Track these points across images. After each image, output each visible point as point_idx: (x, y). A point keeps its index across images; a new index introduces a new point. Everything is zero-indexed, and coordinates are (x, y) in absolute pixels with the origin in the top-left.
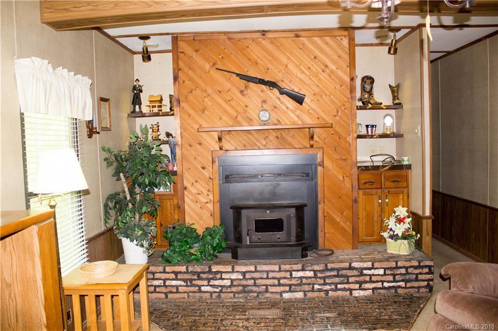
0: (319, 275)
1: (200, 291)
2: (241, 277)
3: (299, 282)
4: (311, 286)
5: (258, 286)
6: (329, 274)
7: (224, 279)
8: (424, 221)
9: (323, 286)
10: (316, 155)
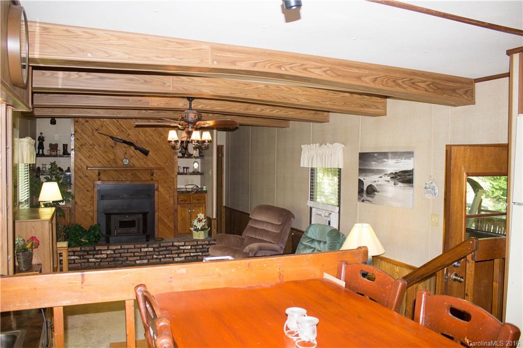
0: (156, 250)
1: (88, 262)
2: (113, 253)
3: (145, 254)
4: (152, 256)
5: (122, 257)
6: (161, 249)
7: (102, 254)
8: (213, 221)
9: (158, 256)
10: (154, 185)
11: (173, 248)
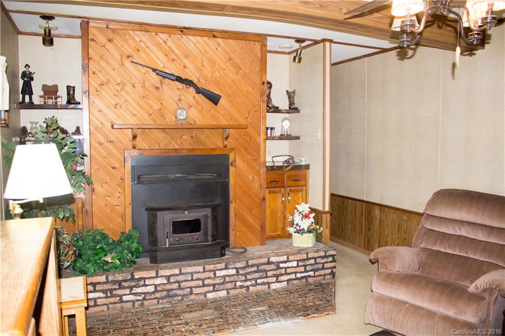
0: (241, 272)
2: (166, 282)
3: (222, 281)
4: (234, 283)
5: (183, 289)
7: (147, 285)
9: (244, 283)
10: (229, 155)
11: (268, 267)
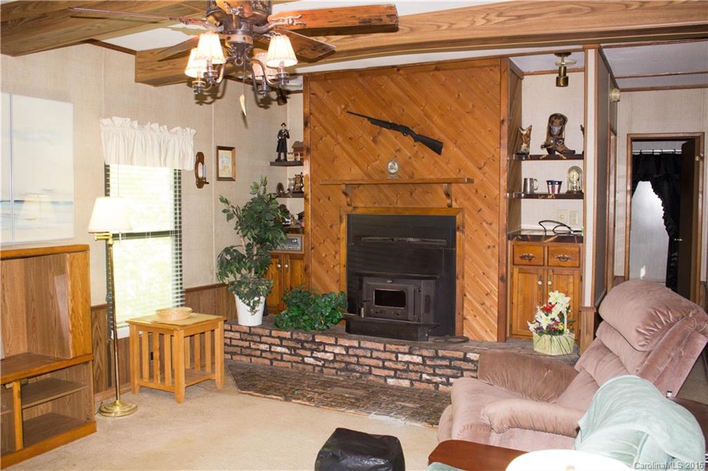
0: (428, 362)
1: (303, 362)
2: (345, 353)
3: (405, 367)
4: (419, 374)
5: (362, 365)
6: (439, 362)
7: (327, 352)
8: (584, 314)
9: (432, 377)
10: (455, 217)
11: (464, 365)
